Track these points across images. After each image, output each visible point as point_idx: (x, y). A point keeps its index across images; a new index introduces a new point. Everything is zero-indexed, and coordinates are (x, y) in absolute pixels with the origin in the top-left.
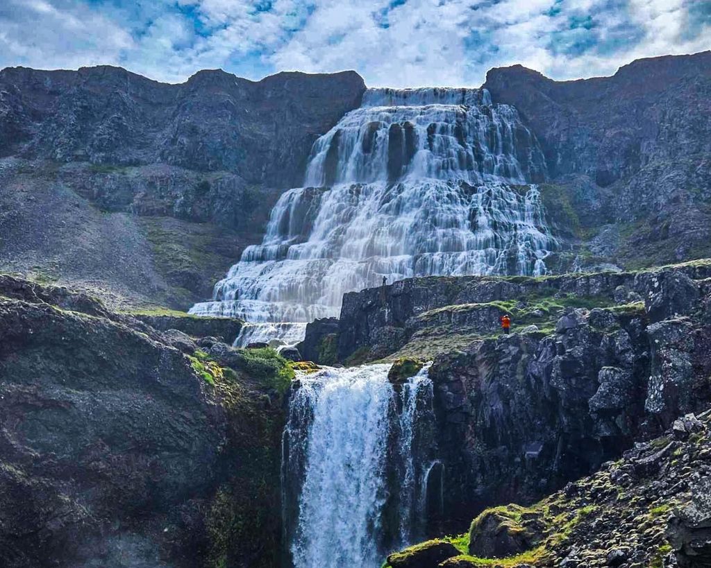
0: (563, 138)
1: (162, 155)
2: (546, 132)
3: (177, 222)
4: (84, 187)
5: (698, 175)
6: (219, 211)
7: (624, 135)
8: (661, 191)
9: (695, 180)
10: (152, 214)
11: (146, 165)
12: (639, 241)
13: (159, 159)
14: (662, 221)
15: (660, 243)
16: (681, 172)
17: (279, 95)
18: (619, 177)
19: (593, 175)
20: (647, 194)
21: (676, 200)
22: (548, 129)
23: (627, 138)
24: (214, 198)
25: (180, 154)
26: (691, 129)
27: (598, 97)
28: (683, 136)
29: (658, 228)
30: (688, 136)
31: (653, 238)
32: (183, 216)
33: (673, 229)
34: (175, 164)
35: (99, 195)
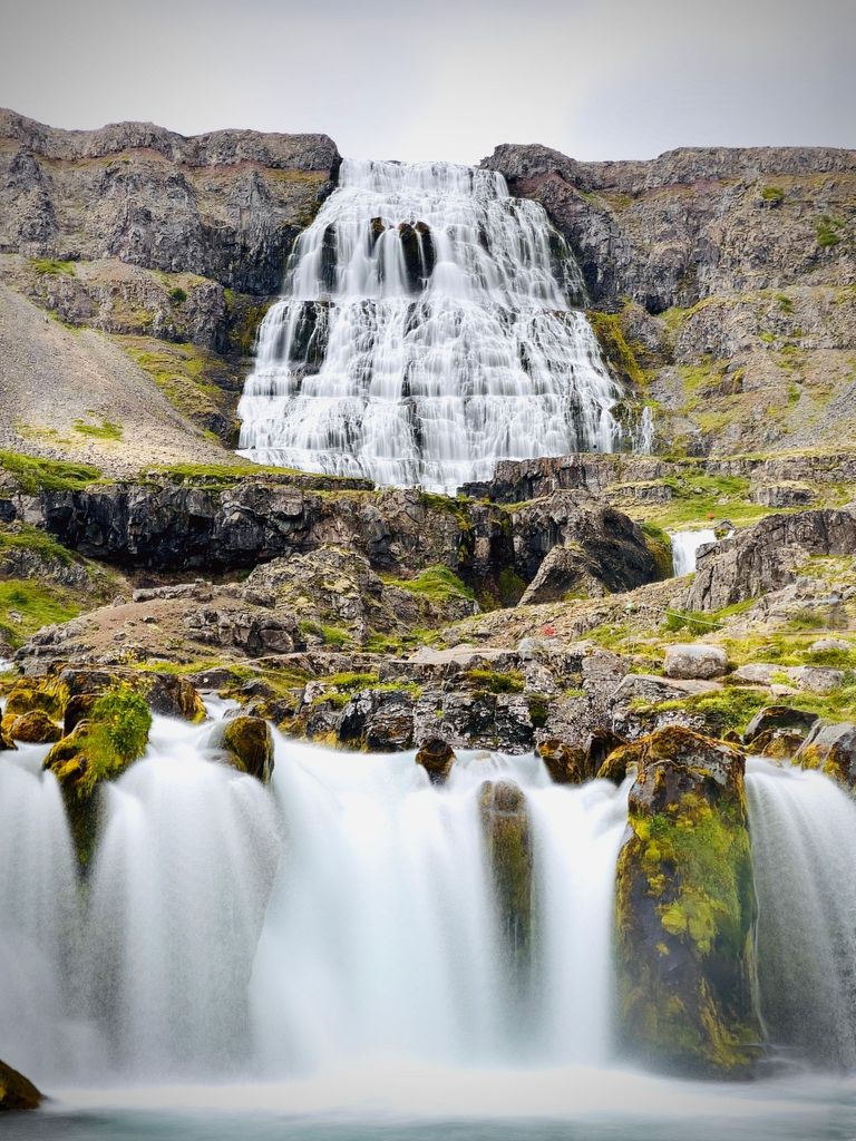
0: (603, 250)
1: (110, 248)
2: (581, 239)
3: (161, 344)
4: (35, 294)
5: (769, 319)
6: (201, 330)
7: (675, 251)
8: (731, 336)
9: (766, 325)
10: (128, 332)
11: (90, 260)
12: (709, 392)
13: (106, 253)
14: (733, 371)
15: (735, 397)
16: (751, 315)
17: (229, 161)
18: (671, 304)
19: (643, 301)
20: (713, 335)
21: (748, 348)
22: (584, 236)
23: (679, 256)
24: (193, 312)
25: (136, 248)
26: (757, 257)
27: (635, 189)
28: (748, 265)
29: (729, 379)
30: (754, 266)
31: (724, 390)
32: (164, 335)
33: (747, 383)
34: (131, 262)
35: (56, 305)
